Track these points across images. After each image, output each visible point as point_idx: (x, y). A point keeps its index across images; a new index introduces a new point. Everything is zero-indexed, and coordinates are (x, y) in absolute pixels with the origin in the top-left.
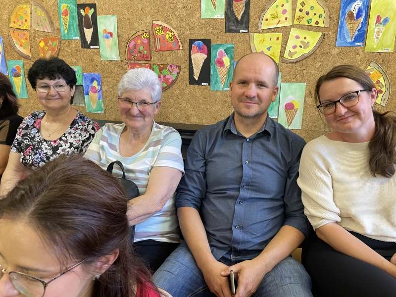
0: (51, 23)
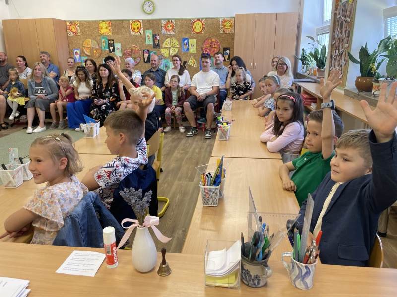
0: (99, 45)
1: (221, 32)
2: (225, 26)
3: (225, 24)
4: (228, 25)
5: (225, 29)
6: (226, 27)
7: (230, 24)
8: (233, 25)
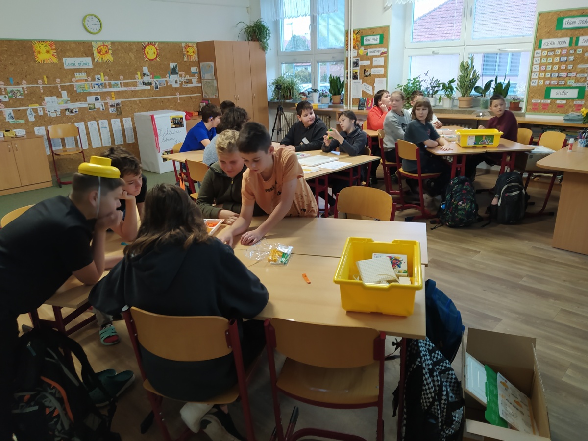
1: (185, 60)
2: (188, 52)
5: (188, 56)
7: (193, 50)
8: (196, 51)
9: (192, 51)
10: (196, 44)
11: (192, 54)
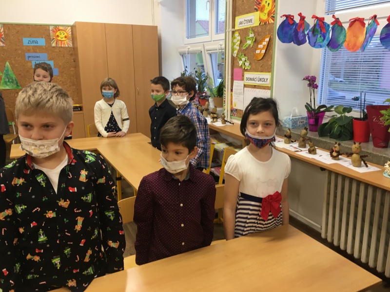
1: (54, 45)
2: (58, 36)
3: (58, 33)
4: (63, 36)
5: (57, 41)
6: (59, 38)
7: (66, 34)
8: (70, 36)
9: (64, 36)
10: (70, 28)
11: (64, 39)
